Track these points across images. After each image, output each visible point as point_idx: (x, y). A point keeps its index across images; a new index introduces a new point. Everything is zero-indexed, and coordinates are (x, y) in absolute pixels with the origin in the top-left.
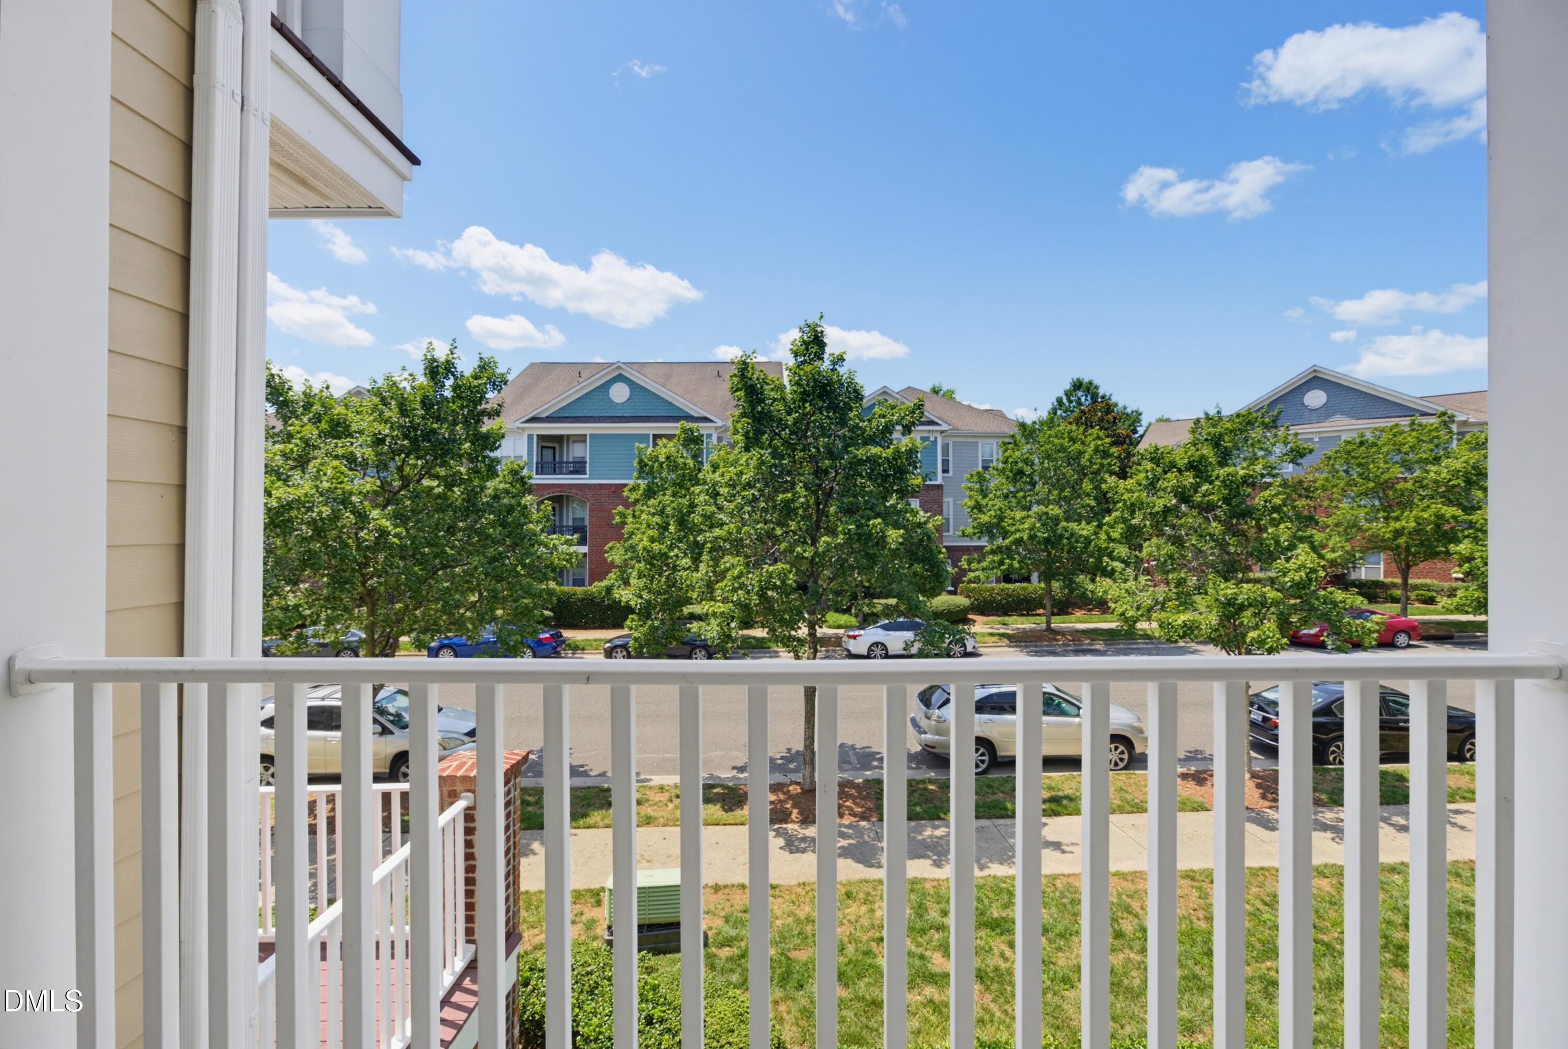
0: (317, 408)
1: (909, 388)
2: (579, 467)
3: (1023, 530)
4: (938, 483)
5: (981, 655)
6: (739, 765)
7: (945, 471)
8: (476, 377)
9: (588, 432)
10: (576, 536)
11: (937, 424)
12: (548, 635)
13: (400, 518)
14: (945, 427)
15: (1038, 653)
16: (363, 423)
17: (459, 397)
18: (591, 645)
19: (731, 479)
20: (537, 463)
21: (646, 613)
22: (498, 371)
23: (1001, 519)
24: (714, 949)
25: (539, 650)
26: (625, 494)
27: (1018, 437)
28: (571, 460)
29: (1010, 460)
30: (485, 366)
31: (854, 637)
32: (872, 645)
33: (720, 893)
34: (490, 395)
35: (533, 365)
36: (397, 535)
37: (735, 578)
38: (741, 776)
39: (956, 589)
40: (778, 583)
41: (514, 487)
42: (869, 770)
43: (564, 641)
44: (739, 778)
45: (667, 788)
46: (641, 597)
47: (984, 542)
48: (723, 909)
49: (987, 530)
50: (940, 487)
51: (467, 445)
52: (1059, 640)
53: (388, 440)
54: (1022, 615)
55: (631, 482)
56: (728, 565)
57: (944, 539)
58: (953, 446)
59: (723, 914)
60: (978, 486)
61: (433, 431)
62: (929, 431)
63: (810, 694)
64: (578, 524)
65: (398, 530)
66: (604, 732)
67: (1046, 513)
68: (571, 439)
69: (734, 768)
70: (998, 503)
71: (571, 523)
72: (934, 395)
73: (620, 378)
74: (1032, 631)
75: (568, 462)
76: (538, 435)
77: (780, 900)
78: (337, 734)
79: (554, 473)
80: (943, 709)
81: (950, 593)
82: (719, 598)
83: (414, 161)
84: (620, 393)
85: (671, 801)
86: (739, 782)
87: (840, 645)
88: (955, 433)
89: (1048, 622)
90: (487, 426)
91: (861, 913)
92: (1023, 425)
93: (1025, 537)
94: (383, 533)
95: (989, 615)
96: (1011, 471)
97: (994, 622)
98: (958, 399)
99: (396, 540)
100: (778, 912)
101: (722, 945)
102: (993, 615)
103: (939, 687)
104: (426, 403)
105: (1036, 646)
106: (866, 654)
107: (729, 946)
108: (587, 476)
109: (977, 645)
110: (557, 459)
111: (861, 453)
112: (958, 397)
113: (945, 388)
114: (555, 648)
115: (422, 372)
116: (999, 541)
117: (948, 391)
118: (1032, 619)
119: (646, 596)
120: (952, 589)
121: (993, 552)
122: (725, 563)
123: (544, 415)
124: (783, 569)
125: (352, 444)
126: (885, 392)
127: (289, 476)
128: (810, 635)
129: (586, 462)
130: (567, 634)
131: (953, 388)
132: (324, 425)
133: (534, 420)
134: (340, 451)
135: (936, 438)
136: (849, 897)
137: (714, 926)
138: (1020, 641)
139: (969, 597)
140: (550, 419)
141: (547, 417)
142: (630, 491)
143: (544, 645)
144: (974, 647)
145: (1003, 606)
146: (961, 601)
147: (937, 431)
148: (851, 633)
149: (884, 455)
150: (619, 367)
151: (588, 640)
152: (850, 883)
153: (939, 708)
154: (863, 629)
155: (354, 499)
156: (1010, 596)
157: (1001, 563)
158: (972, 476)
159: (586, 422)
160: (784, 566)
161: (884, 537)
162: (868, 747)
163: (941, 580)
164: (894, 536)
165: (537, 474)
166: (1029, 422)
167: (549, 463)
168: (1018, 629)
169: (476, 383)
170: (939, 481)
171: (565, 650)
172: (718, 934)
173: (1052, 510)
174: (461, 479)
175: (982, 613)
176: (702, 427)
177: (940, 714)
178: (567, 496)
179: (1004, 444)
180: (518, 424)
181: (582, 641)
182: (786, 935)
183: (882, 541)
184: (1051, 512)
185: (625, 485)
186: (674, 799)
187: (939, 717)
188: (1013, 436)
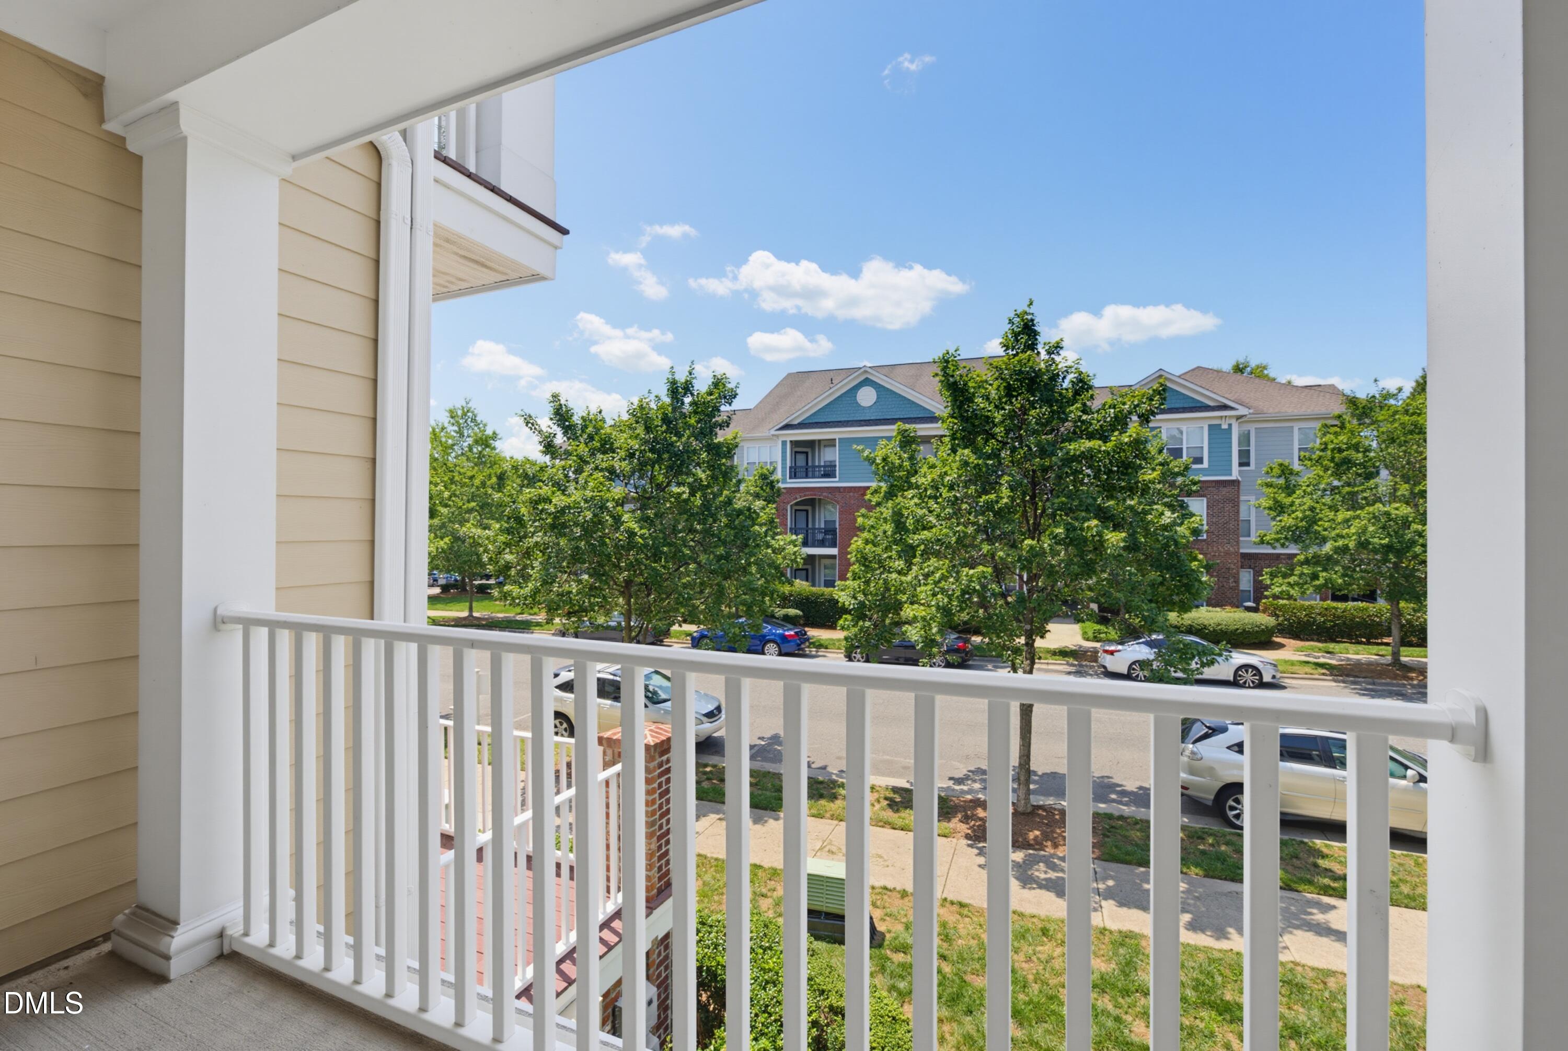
0: (590, 429)
1: (1198, 367)
2: (829, 472)
3: (1348, 536)
4: (1233, 478)
5: (1284, 688)
6: (957, 776)
7: (1244, 463)
8: (711, 394)
9: (837, 437)
10: (801, 537)
11: (1232, 408)
12: (792, 633)
13: (645, 520)
14: (1242, 411)
15: (1374, 693)
16: (622, 440)
17: (695, 412)
18: (834, 644)
19: (933, 480)
20: (790, 468)
21: (860, 613)
22: (729, 386)
23: (1313, 521)
24: (888, 952)
25: (786, 648)
26: (868, 497)
27: (1347, 418)
28: (822, 464)
29: (1330, 446)
30: (718, 383)
31: (1112, 653)
32: (1134, 663)
33: (906, 899)
34: (723, 408)
35: (789, 375)
36: (642, 536)
37: (936, 583)
38: (957, 787)
39: (1258, 604)
40: (978, 587)
41: (764, 491)
42: (1104, 803)
43: (808, 639)
44: (954, 790)
45: (878, 788)
46: (856, 599)
47: (1293, 549)
48: (906, 915)
49: (1298, 535)
50: (1235, 483)
51: (704, 455)
52: (1412, 679)
53: (637, 453)
54: (1361, 643)
55: (874, 485)
56: (932, 568)
57: (1241, 545)
58: (1256, 433)
59: (904, 920)
60: (1282, 481)
61: (672, 444)
62: (1221, 417)
63: (1026, 711)
64: (830, 526)
65: (643, 531)
66: (840, 729)
67: (1387, 514)
68: (822, 443)
69: (951, 779)
70: (1308, 502)
71: (823, 526)
72: (1238, 376)
73: (867, 382)
74: (1370, 664)
75: (819, 466)
76: (791, 442)
77: (967, 920)
78: (572, 696)
79: (807, 477)
80: (1198, 744)
81: (1249, 609)
82: (923, 601)
83: (564, 232)
84: (867, 397)
85: (879, 802)
86: (950, 793)
87: (1096, 661)
88: (1259, 417)
89: (1396, 655)
90: (721, 436)
91: (1055, 954)
92: (1352, 402)
93: (1352, 545)
94: (632, 534)
95: (1307, 640)
96: (1332, 460)
97: (1312, 649)
98: (1272, 375)
99: (640, 540)
100: (963, 932)
101: (897, 950)
102: (1312, 640)
103: (1199, 720)
104: (666, 420)
105: (1374, 684)
106: (1126, 672)
107: (905, 953)
108: (837, 479)
109: (1278, 675)
110: (810, 464)
111: (1073, 447)
112: (1271, 373)
113: (1253, 364)
114: (799, 645)
115: (666, 392)
116: (1313, 550)
117: (1258, 367)
118: (1375, 649)
119: (861, 597)
120: (1254, 605)
121: (1307, 562)
122: (929, 566)
123: (796, 422)
124: (984, 572)
125: (614, 458)
126: (1160, 376)
127: (566, 487)
128: (1027, 644)
129: (835, 466)
130: (813, 633)
131: (1264, 363)
132: (597, 444)
133: (787, 427)
134: (604, 465)
135: (1230, 425)
136: (1044, 934)
137: (894, 930)
138: (1348, 675)
139: (1277, 616)
140: (802, 425)
141: (799, 424)
142: (872, 494)
143: (789, 642)
144: (1274, 677)
145: (1328, 629)
146: (1263, 619)
147: (1231, 417)
148: (1107, 648)
149: (1103, 448)
150: (866, 372)
151: (832, 640)
152: (1049, 920)
153: (1195, 742)
154: (1122, 643)
155: (610, 505)
156: (1339, 618)
157: (1315, 577)
158: (1271, 469)
159: (835, 427)
160: (985, 569)
161: (1102, 542)
162: (1108, 777)
163: (1194, 591)
164: (1115, 538)
165: (790, 478)
166: (1362, 395)
167: (801, 467)
168: (1348, 659)
169: (709, 398)
170: (1235, 475)
171: (808, 647)
172: (895, 939)
173: (1397, 509)
174: (700, 485)
175: (1296, 636)
176: (920, 429)
177: (1195, 749)
178: (820, 500)
179: (1326, 426)
180: (773, 432)
181: (827, 640)
182: (966, 956)
183: (1099, 546)
184: (1394, 512)
185: (868, 488)
186: (881, 800)
187: (1193, 753)
188: (1340, 417)
